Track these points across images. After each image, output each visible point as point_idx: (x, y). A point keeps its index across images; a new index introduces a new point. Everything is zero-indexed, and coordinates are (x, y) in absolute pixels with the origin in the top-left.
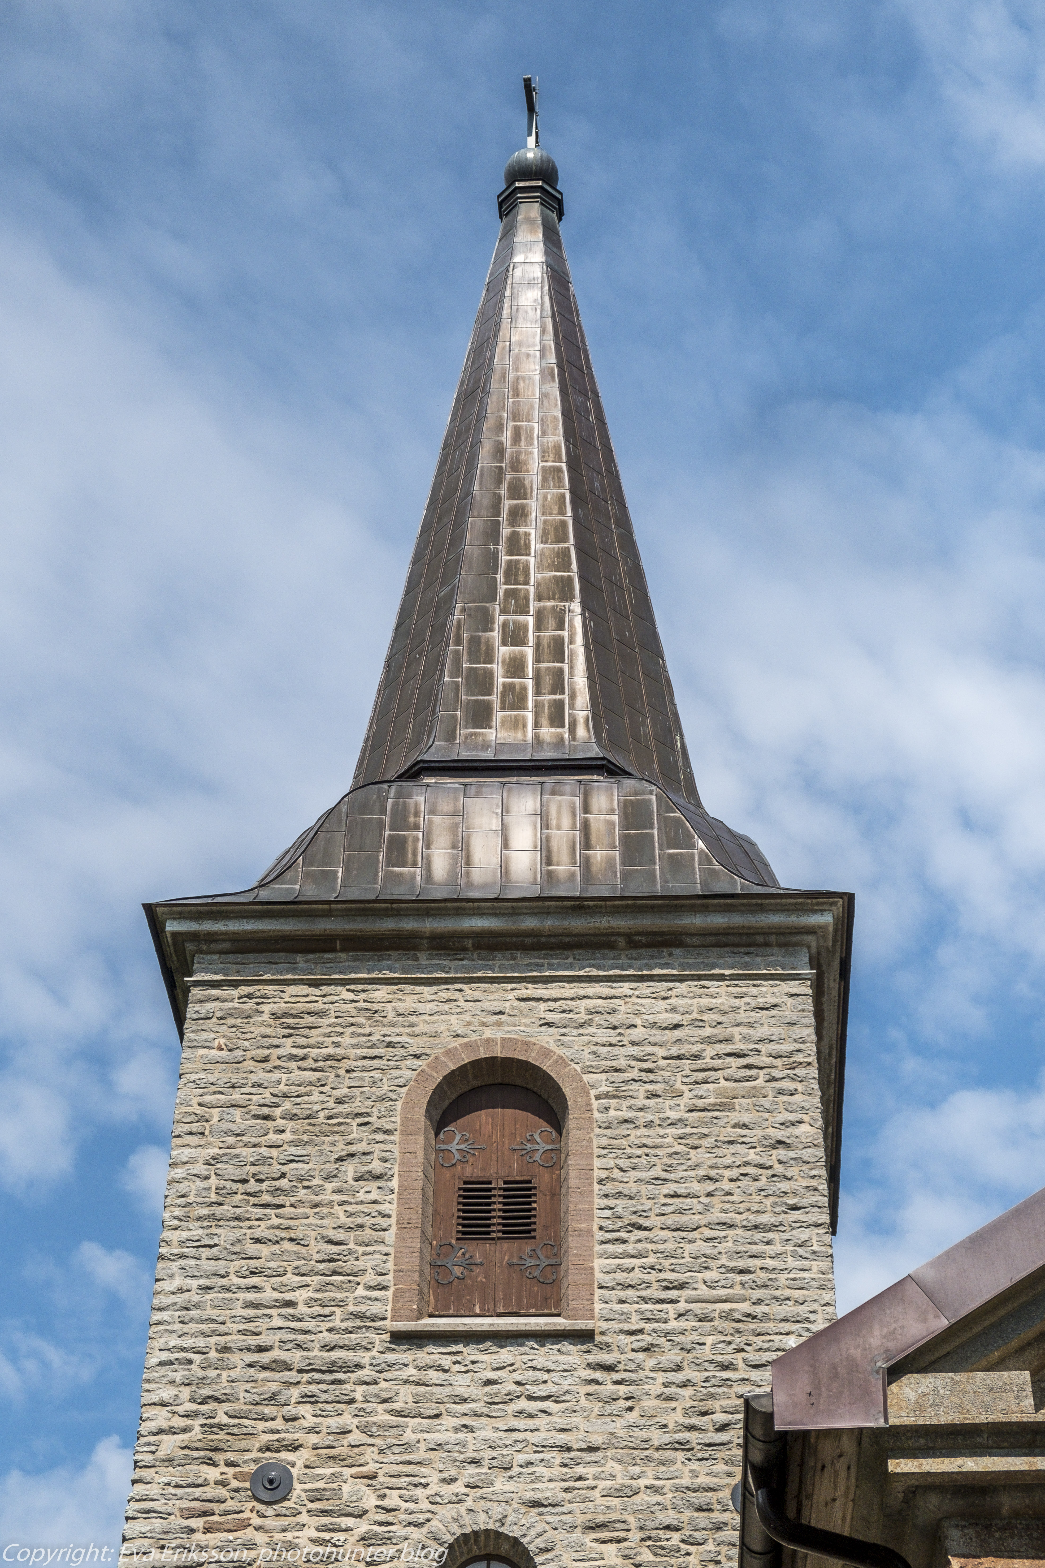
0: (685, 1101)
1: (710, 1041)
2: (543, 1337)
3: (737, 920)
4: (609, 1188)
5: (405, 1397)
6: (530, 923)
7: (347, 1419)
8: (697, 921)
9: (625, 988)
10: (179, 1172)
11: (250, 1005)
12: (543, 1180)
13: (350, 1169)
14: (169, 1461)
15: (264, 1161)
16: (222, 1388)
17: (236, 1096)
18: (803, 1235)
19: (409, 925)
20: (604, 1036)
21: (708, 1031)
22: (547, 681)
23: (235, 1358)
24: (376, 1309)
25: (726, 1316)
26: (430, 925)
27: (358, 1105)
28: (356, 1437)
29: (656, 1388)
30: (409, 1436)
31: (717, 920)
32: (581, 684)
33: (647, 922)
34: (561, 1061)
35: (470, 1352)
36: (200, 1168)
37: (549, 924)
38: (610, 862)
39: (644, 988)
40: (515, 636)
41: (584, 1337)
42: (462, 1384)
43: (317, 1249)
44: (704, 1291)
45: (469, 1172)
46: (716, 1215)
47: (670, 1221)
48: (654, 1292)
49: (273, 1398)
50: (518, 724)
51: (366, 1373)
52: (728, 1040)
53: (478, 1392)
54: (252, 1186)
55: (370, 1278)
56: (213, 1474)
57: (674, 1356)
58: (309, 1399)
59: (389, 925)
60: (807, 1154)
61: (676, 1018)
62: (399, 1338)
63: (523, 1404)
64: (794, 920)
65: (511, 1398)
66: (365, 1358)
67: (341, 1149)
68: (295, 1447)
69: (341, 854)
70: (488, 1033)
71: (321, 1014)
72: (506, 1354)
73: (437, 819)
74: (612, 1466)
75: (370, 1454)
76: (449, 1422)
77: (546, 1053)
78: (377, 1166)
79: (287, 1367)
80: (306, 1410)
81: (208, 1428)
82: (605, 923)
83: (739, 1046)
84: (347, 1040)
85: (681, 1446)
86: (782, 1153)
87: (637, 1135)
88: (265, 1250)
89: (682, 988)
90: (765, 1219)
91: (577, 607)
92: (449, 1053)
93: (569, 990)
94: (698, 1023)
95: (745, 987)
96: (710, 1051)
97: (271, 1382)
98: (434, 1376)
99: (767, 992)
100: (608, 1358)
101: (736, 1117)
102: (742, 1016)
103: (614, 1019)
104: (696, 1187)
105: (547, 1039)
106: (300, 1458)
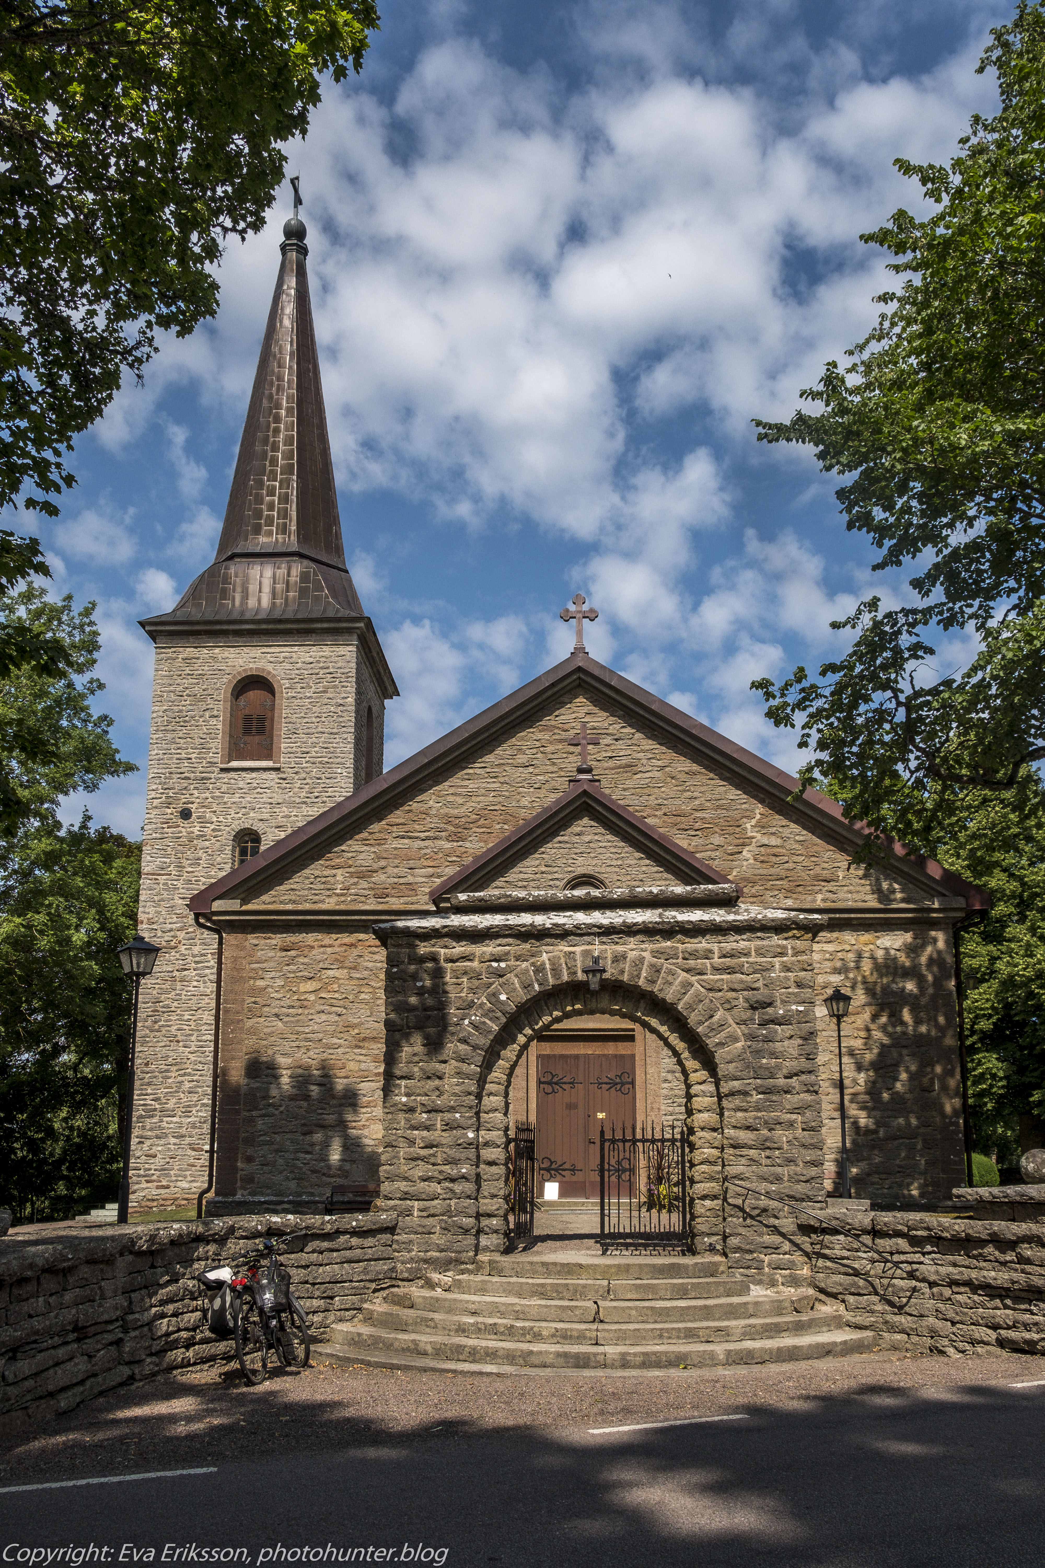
0: (312, 690)
1: (321, 668)
2: (265, 769)
3: (332, 625)
4: (288, 720)
5: (225, 787)
6: (264, 626)
7: (208, 795)
8: (319, 625)
9: (296, 649)
10: (155, 715)
11: (175, 655)
12: (269, 715)
13: (207, 714)
14: (156, 807)
15: (181, 711)
16: (171, 785)
17: (171, 688)
18: (345, 736)
19: (225, 627)
20: (289, 666)
21: (321, 665)
22: (282, 513)
23: (174, 776)
24: (215, 760)
25: (320, 763)
26: (231, 627)
27: (210, 692)
28: (210, 800)
29: (298, 785)
30: (225, 800)
31: (325, 625)
32: (294, 514)
33: (302, 626)
34: (274, 676)
35: (244, 774)
36: (161, 714)
37: (271, 626)
38: (294, 597)
39: (302, 649)
40: (271, 493)
41: (277, 769)
42: (241, 784)
43: (198, 741)
44: (314, 754)
45: (247, 712)
46: (320, 729)
47: (305, 731)
48: (299, 755)
49: (185, 788)
50: (270, 533)
51: (213, 780)
52: (328, 668)
53: (246, 786)
54: (177, 719)
55: (214, 750)
56: (169, 811)
57: (303, 775)
58: (195, 788)
59: (218, 627)
60: (349, 708)
61: (311, 660)
62: (223, 770)
63: (259, 790)
64: (350, 625)
65: (255, 788)
66: (212, 776)
67: (205, 707)
68: (193, 803)
69: (204, 595)
70: (251, 665)
71: (198, 658)
72: (254, 775)
73: (238, 580)
74: (285, 809)
75: (214, 805)
76: (238, 795)
77: (269, 673)
78: (215, 713)
79: (189, 778)
80: (195, 792)
81: (167, 797)
82: (289, 626)
83: (332, 670)
84: (206, 668)
85: (305, 803)
86: (341, 708)
87: (296, 702)
88: (182, 741)
89: (314, 648)
90: (335, 731)
91: (295, 477)
92: (239, 673)
93: (278, 649)
94: (319, 662)
95: (335, 648)
96: (322, 672)
97: (185, 783)
98: (233, 781)
99: (342, 650)
100: (283, 776)
101: (328, 695)
102: (333, 659)
103: (291, 660)
104: (314, 720)
105: (270, 667)
106: (194, 806)
